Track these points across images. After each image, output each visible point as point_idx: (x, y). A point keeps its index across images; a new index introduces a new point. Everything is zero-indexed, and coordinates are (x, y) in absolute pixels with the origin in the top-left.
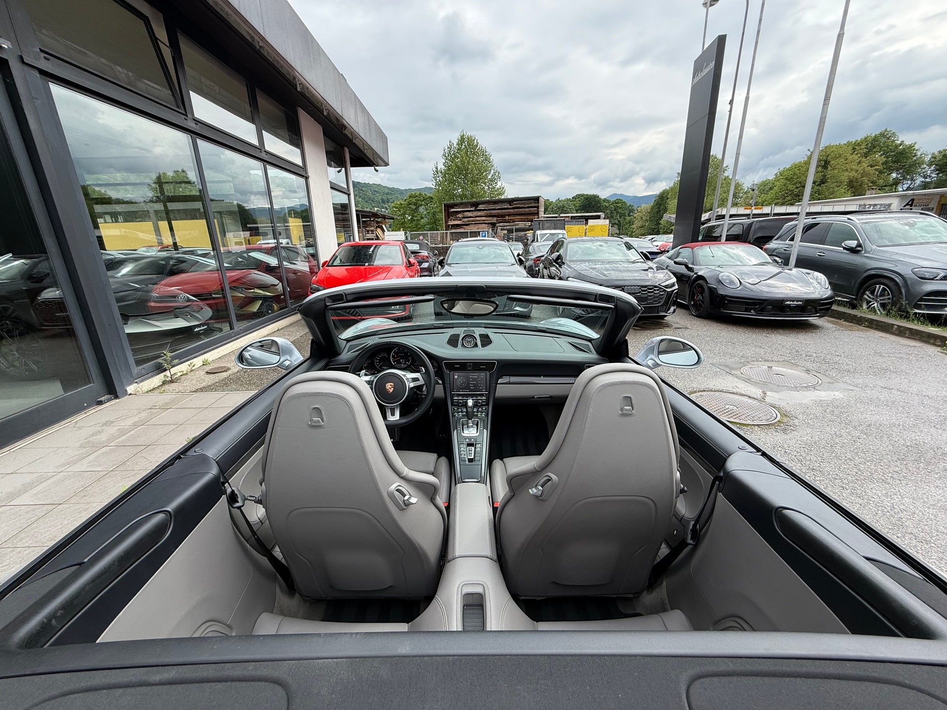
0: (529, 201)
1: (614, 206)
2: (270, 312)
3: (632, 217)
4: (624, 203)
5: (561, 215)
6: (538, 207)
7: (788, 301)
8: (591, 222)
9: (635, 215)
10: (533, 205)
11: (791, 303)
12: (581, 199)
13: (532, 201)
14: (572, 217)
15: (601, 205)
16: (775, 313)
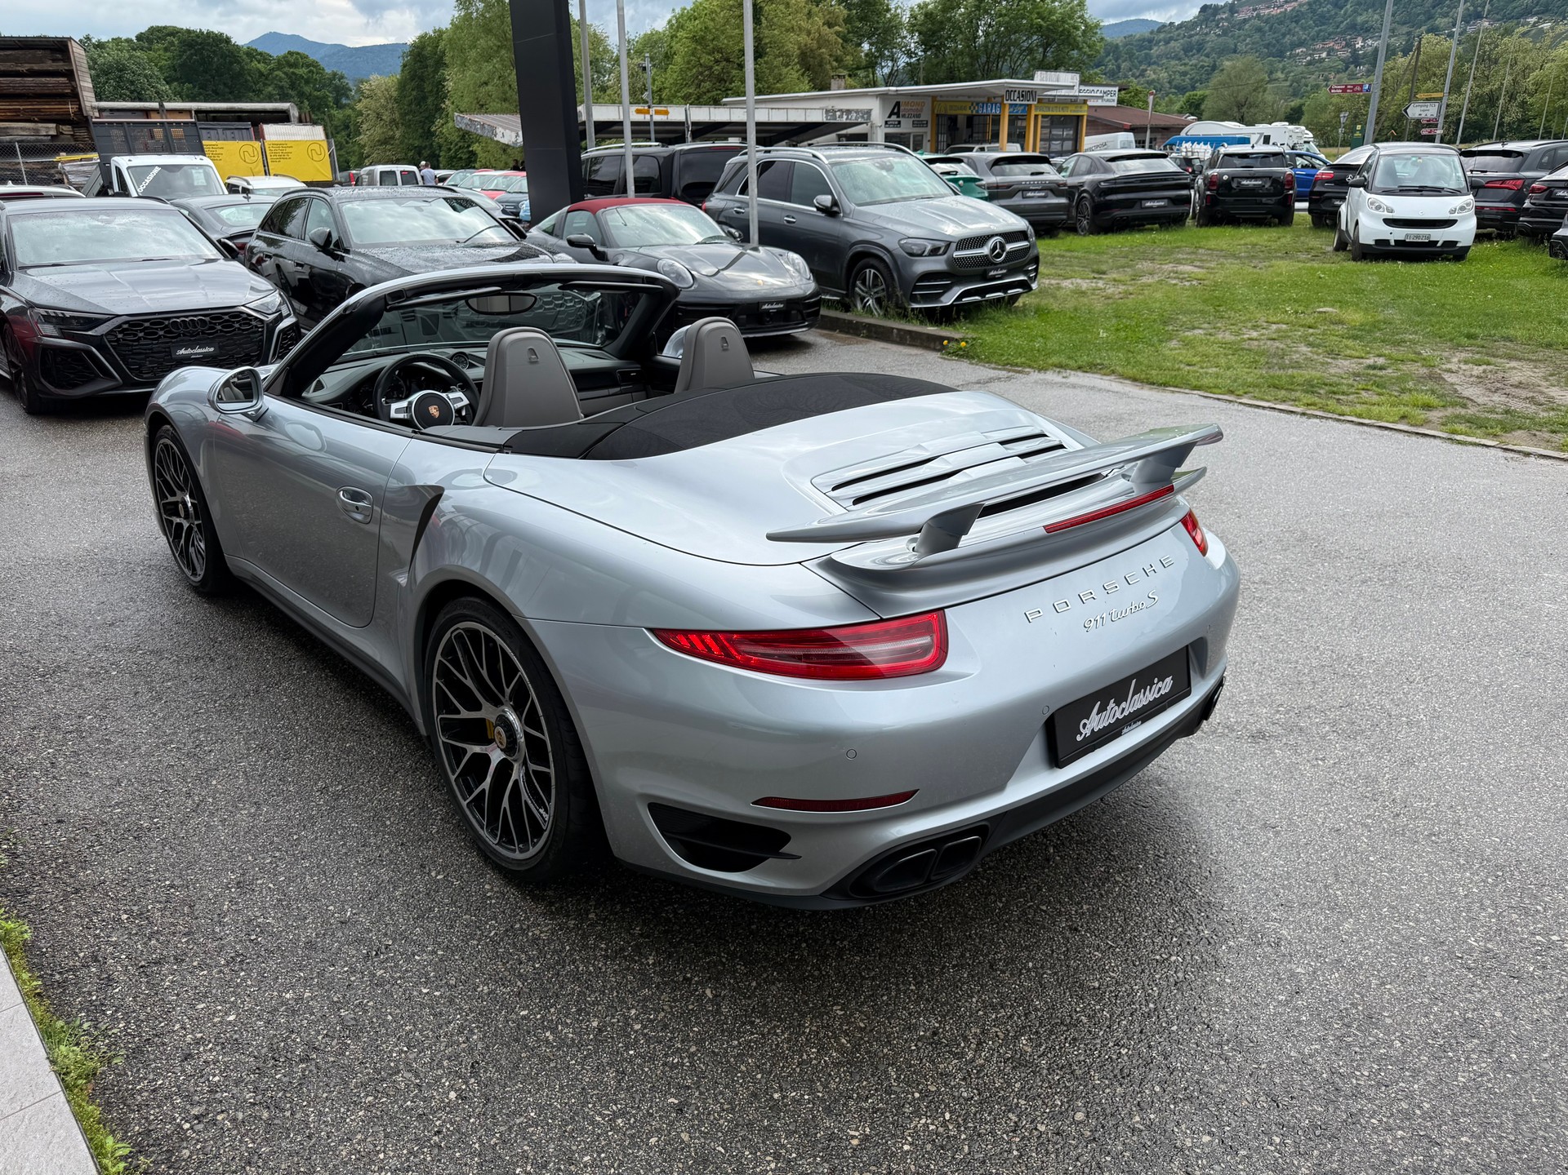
0: (29, 54)
3: (349, 112)
5: (168, 105)
6: (70, 75)
7: (764, 303)
9: (359, 106)
10: (49, 65)
11: (770, 307)
12: (172, 43)
13: (39, 53)
14: (198, 112)
15: (242, 68)
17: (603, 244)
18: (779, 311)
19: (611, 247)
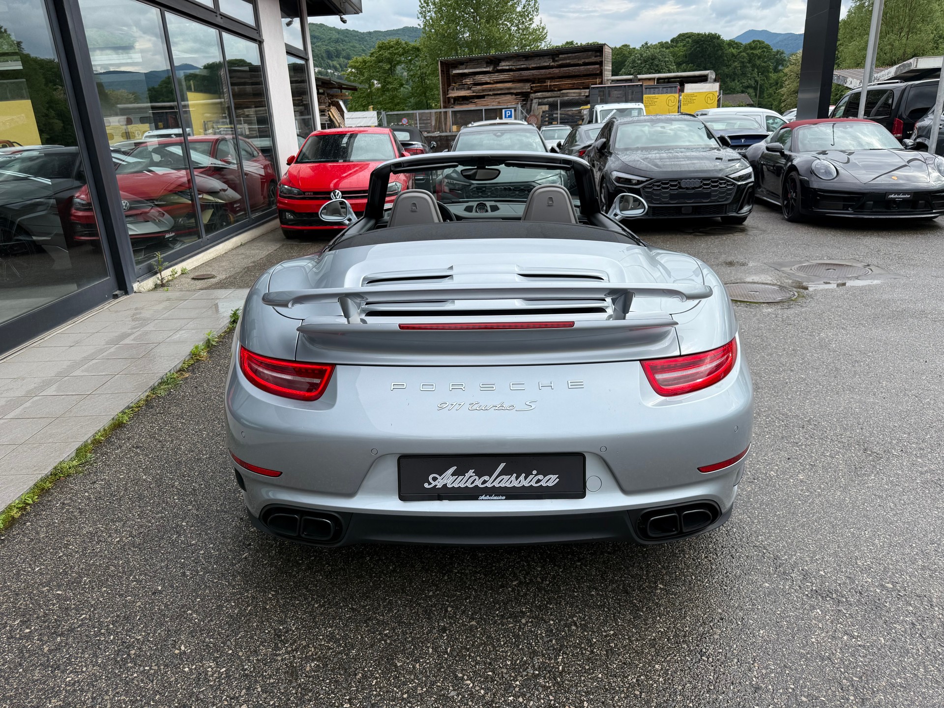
0: (585, 54)
1: (748, 54)
2: (224, 224)
3: (781, 74)
4: (767, 47)
5: (640, 76)
6: (601, 63)
7: (891, 194)
8: (689, 88)
9: (786, 70)
10: (593, 59)
11: (896, 196)
12: (688, 42)
13: (590, 53)
14: (659, 79)
15: (723, 53)
16: (877, 210)
17: (790, 150)
18: (904, 200)
19: (795, 152)
